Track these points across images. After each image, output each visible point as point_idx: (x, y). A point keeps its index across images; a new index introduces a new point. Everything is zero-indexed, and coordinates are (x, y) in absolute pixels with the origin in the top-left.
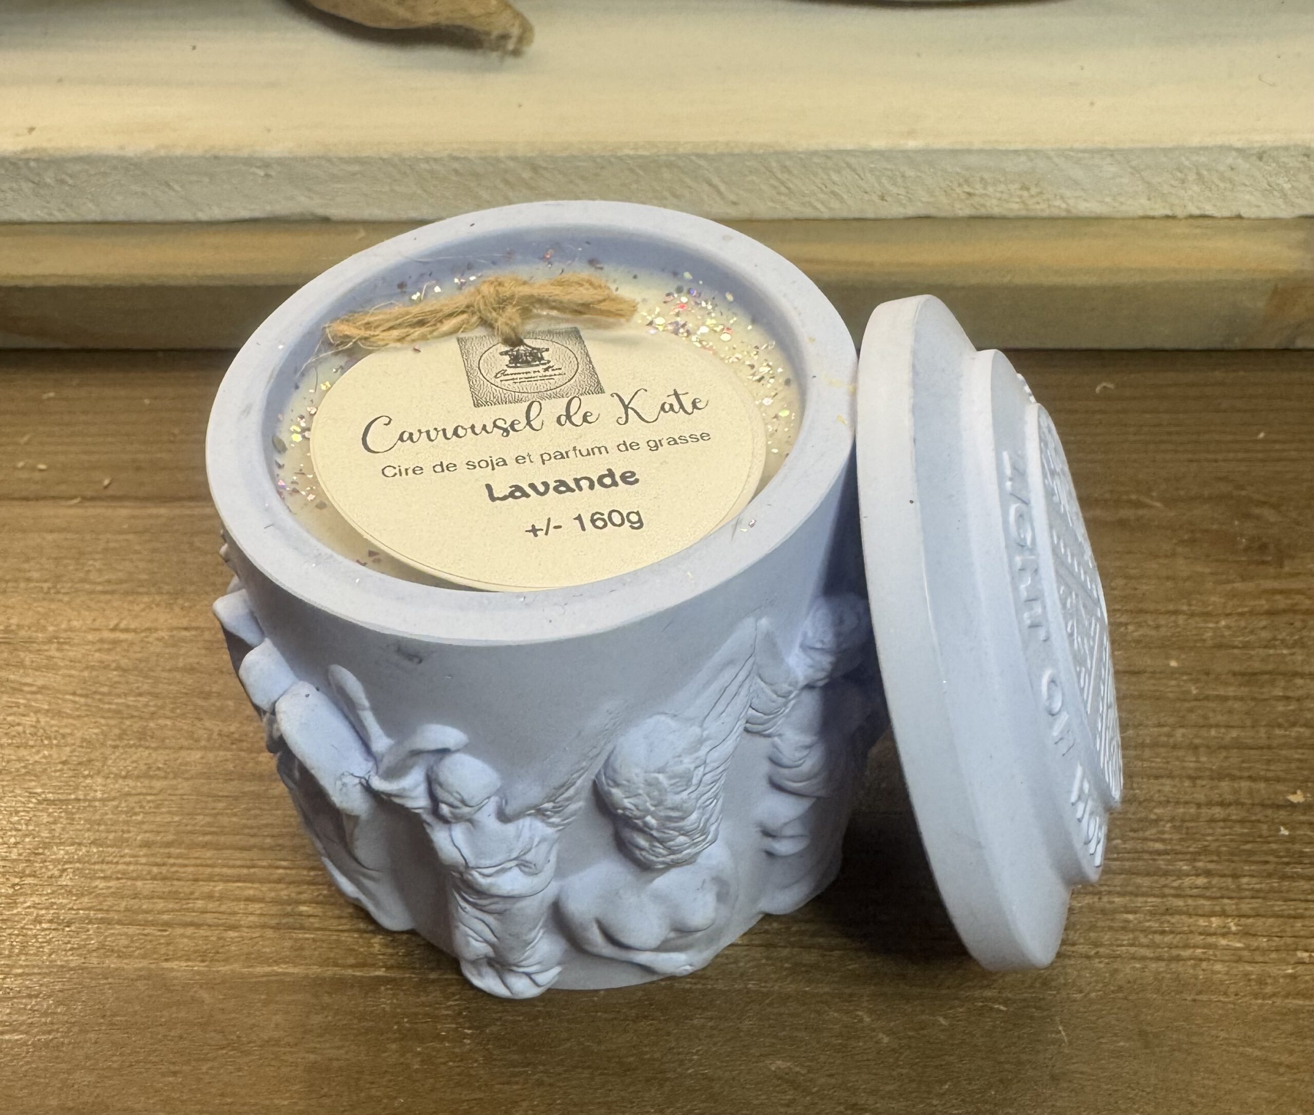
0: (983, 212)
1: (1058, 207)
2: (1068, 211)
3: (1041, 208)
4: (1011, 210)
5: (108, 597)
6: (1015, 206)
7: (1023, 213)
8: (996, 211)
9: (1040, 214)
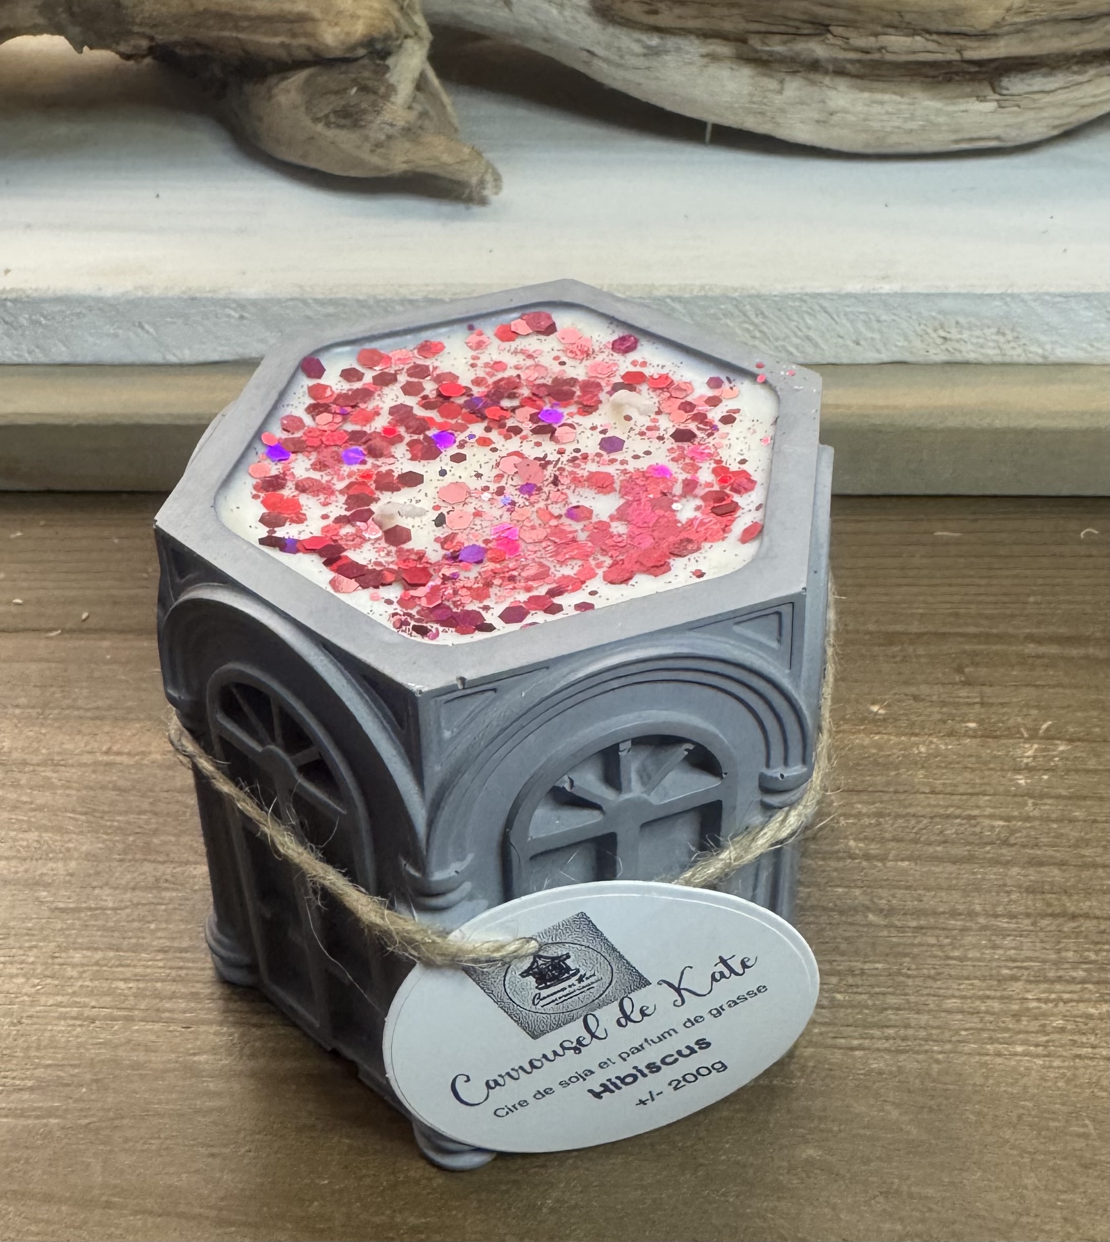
0: (959, 357)
1: (1035, 353)
2: (1044, 357)
3: (1016, 354)
4: (987, 355)
5: (98, 722)
6: (991, 352)
7: (999, 359)
8: (972, 357)
9: (1016, 359)
